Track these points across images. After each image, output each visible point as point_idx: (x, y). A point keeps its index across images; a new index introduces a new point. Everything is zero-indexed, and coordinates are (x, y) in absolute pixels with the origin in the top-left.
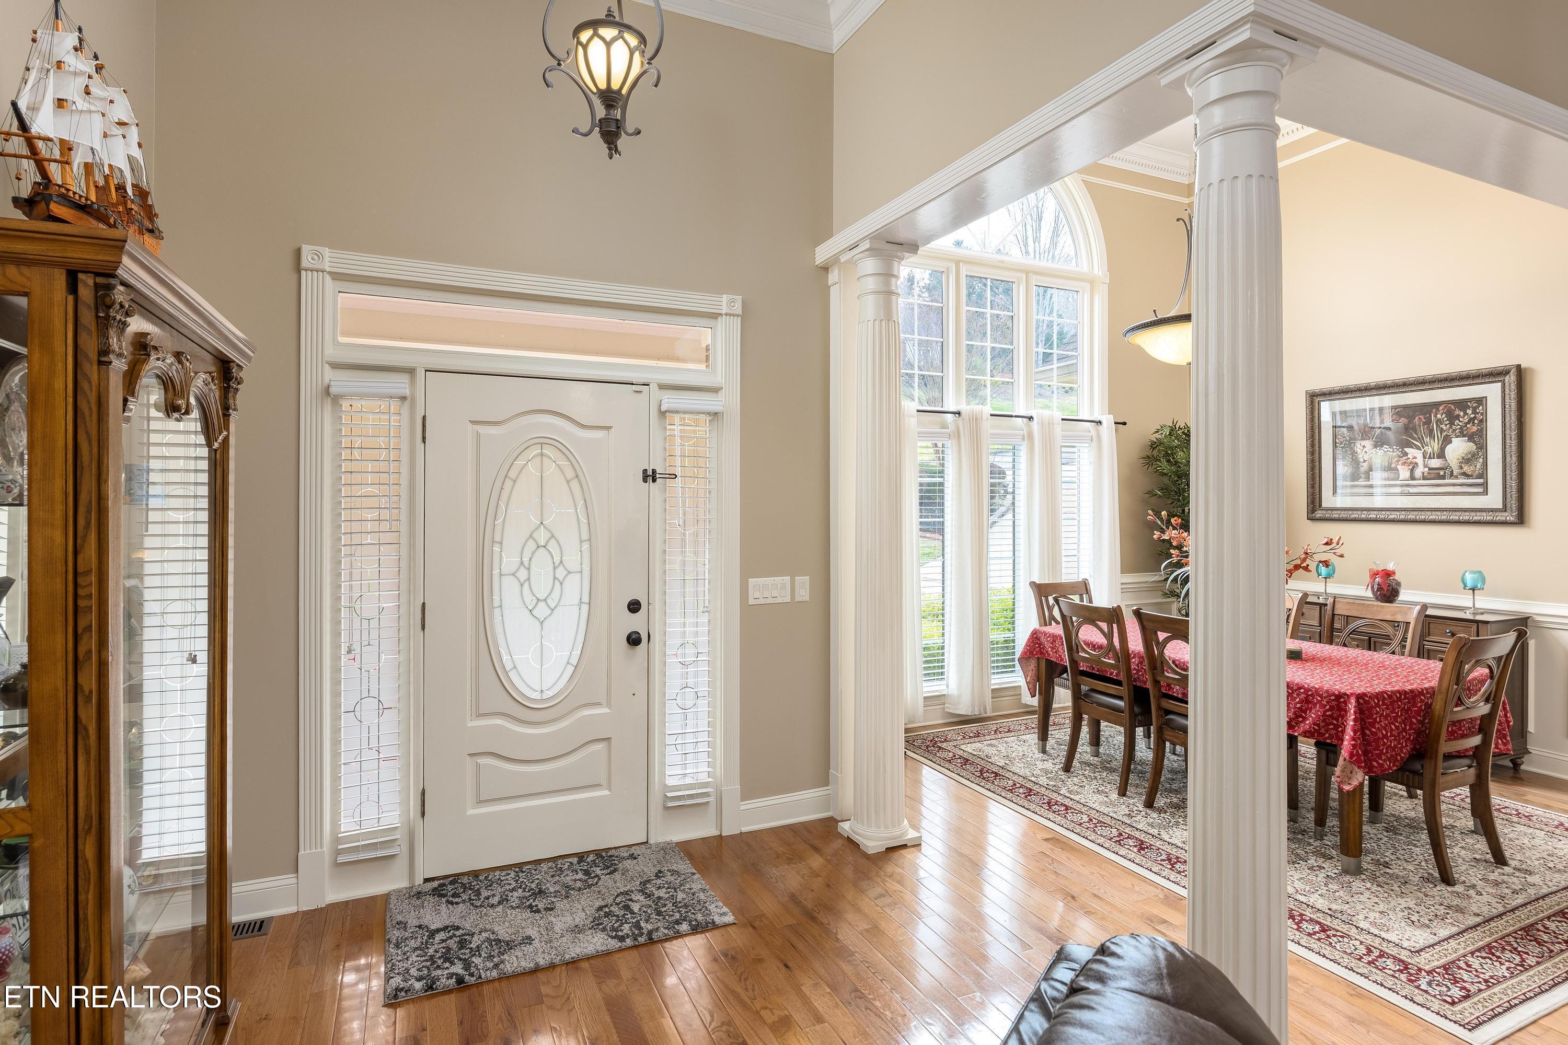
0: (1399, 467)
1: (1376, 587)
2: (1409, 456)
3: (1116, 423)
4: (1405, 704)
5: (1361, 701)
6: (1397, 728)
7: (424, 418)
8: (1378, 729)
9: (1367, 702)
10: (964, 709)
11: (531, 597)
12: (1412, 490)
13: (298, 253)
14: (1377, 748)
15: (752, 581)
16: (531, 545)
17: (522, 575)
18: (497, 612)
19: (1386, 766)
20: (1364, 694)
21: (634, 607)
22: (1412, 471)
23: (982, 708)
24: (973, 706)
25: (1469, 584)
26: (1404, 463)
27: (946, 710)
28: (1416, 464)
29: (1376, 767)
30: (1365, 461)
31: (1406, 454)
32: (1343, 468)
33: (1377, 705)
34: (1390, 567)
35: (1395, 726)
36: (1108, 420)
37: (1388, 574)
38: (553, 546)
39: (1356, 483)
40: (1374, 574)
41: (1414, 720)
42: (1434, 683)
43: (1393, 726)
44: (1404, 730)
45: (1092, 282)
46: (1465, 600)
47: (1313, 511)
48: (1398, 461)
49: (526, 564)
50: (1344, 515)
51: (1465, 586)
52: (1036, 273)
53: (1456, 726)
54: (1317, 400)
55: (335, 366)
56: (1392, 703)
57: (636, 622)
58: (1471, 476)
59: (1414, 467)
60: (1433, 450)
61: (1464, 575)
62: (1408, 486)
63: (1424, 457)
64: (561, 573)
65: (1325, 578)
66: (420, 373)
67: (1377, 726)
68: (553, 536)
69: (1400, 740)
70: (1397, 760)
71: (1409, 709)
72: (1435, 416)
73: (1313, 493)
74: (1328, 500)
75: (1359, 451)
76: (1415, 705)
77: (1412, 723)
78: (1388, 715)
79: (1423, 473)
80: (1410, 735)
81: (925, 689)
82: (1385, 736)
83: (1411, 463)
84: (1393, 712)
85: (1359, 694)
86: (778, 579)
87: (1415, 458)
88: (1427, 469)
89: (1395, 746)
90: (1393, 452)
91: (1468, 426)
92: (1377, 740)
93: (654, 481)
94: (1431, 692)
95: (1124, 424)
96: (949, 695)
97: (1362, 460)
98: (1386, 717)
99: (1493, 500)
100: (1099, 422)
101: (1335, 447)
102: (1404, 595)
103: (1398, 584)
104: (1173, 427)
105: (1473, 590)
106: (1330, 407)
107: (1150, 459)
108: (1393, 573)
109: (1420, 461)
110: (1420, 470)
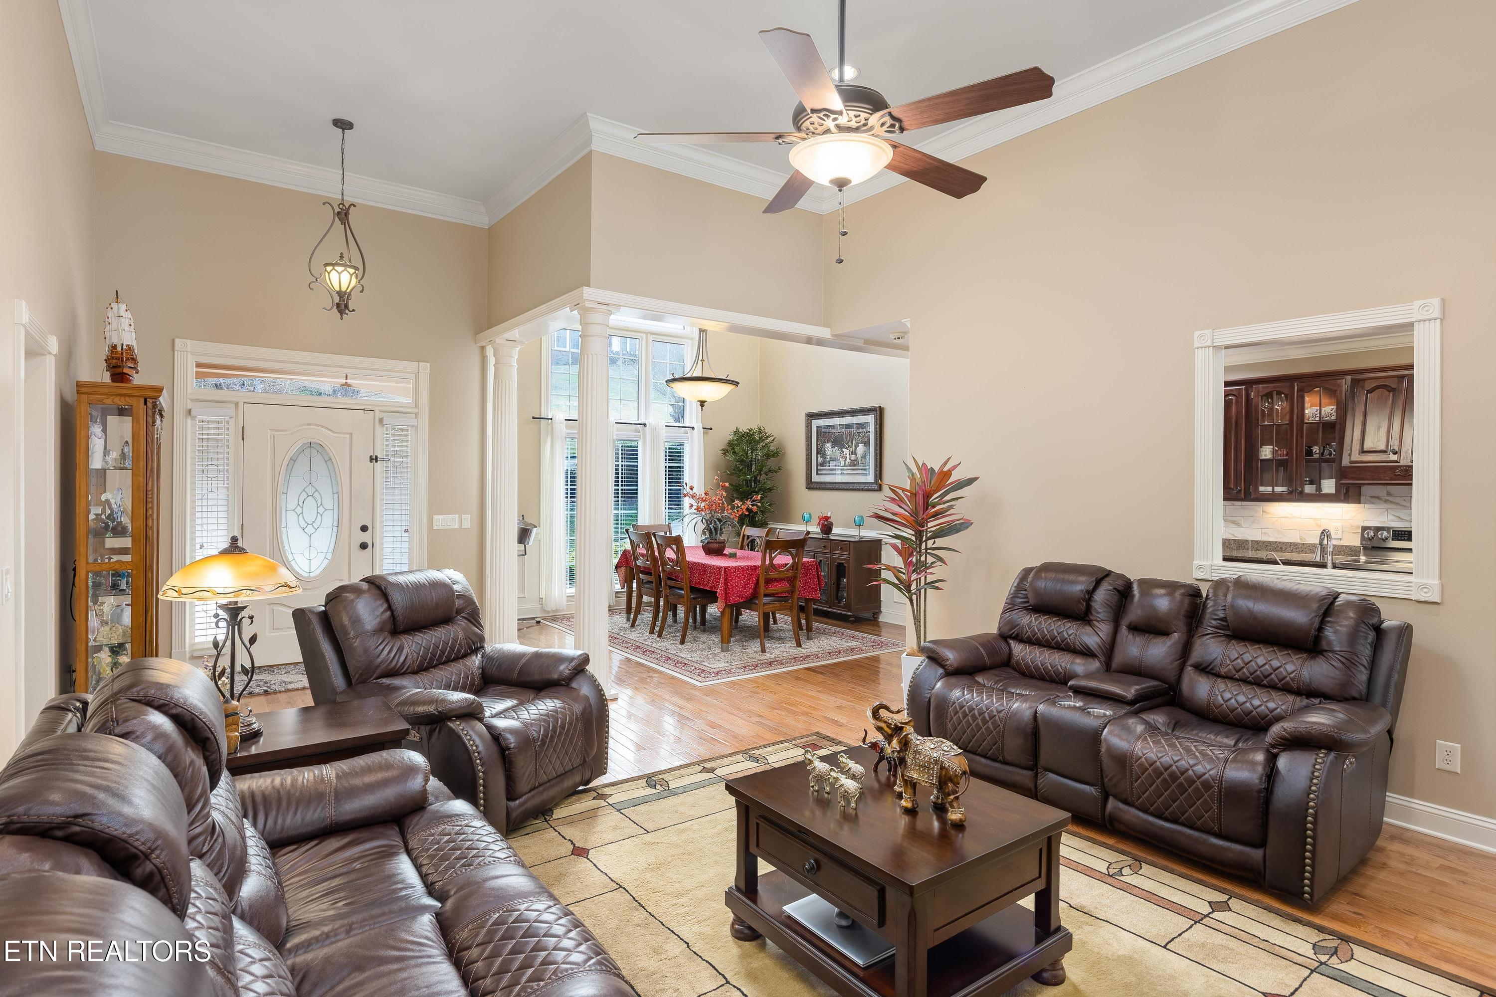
1: (822, 526)
3: (703, 429)
4: (750, 572)
5: (727, 570)
6: (744, 582)
7: (243, 427)
11: (304, 523)
12: (845, 472)
13: (173, 342)
15: (435, 517)
16: (304, 495)
17: (299, 510)
18: (284, 530)
20: (729, 567)
21: (364, 529)
22: (845, 461)
25: (856, 523)
29: (732, 599)
31: (843, 452)
33: (735, 571)
34: (829, 515)
36: (698, 426)
37: (827, 518)
38: (316, 495)
40: (820, 520)
41: (754, 579)
43: (742, 582)
44: (749, 583)
45: (692, 339)
46: (856, 532)
47: (808, 484)
49: (301, 505)
50: (818, 486)
51: (855, 525)
52: (652, 334)
54: (811, 419)
55: (192, 400)
56: (743, 571)
57: (365, 537)
61: (855, 518)
62: (843, 469)
64: (321, 510)
65: (807, 522)
66: (241, 405)
67: (733, 581)
68: (317, 490)
69: (746, 587)
70: (743, 597)
71: (752, 574)
72: (853, 432)
73: (808, 473)
74: (815, 478)
76: (755, 572)
78: (740, 577)
82: (737, 586)
84: (743, 575)
85: (726, 566)
86: (451, 516)
92: (732, 588)
93: (376, 461)
94: (758, 567)
95: (711, 429)
99: (870, 478)
100: (693, 428)
101: (817, 446)
102: (835, 531)
103: (831, 524)
104: (736, 432)
105: (859, 526)
106: (816, 423)
107: (725, 451)
108: (829, 518)
109: (848, 456)
110: (848, 461)
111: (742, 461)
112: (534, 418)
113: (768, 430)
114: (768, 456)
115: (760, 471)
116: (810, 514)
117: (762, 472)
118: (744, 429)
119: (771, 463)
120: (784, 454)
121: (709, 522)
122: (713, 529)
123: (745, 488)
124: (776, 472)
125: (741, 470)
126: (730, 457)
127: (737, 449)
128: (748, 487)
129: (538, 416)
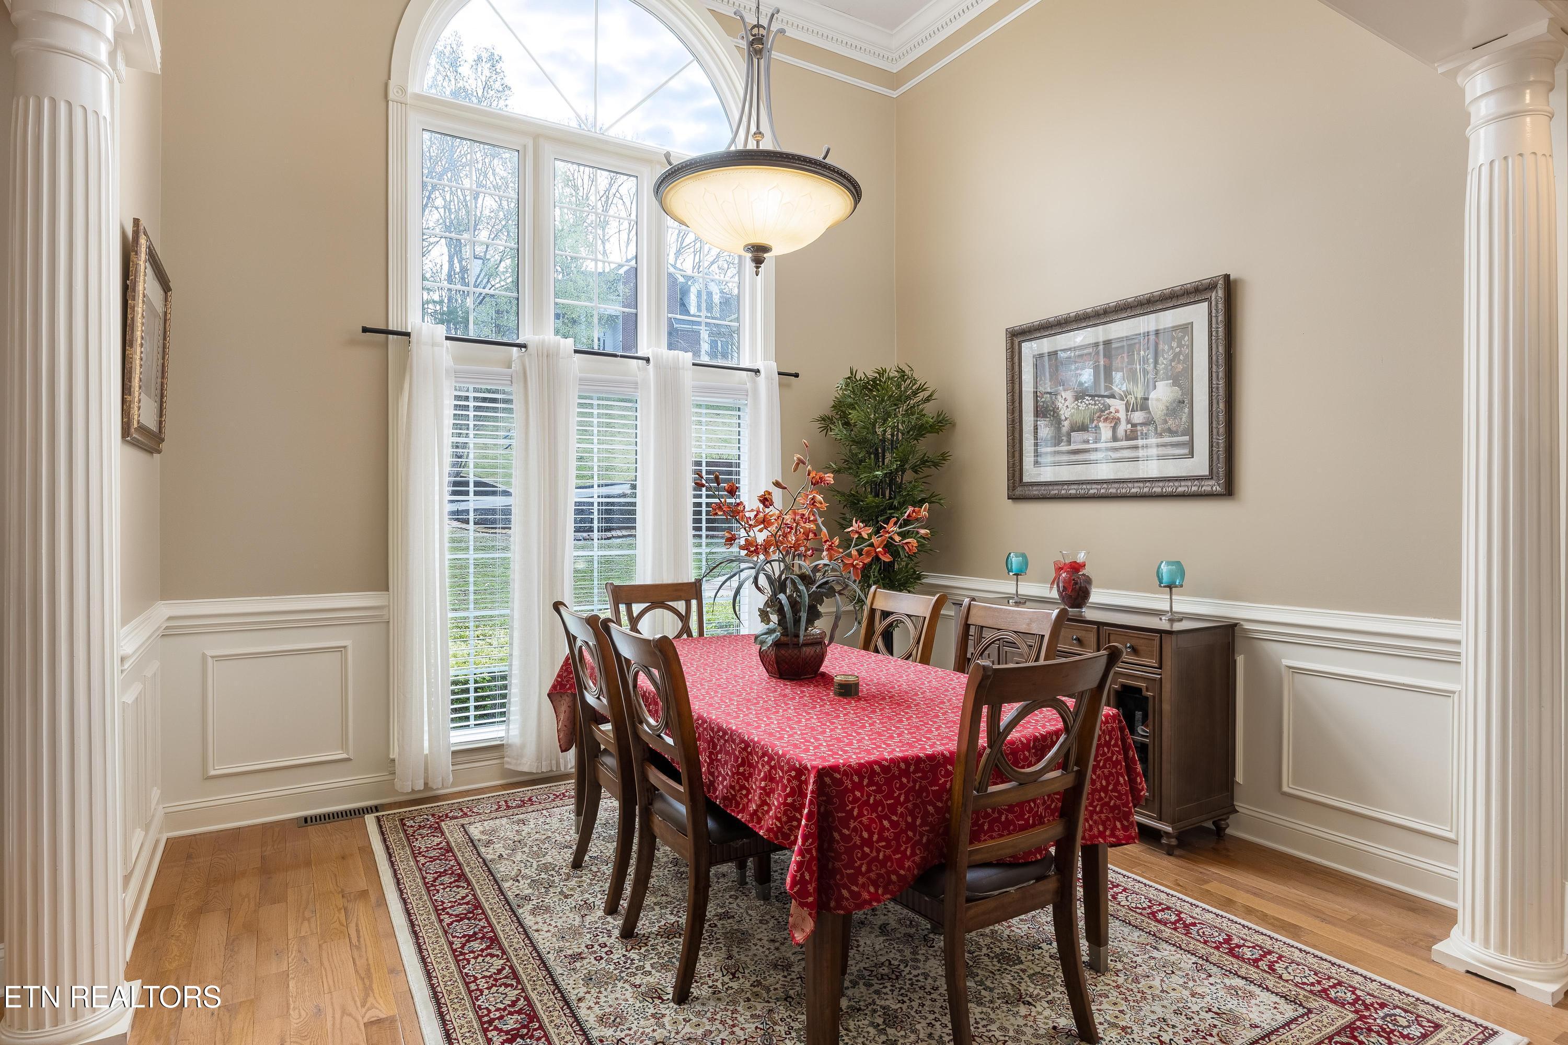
0: (1101, 425)
1: (1061, 585)
2: (1112, 410)
3: (780, 374)
4: (915, 781)
5: (827, 780)
6: (894, 824)
8: (855, 829)
9: (839, 782)
10: (528, 764)
12: (1117, 455)
14: (850, 865)
19: (866, 896)
20: (835, 768)
22: (1114, 429)
23: (554, 762)
24: (539, 759)
25: (1166, 579)
26: (1106, 420)
27: (506, 766)
28: (1119, 419)
29: (847, 899)
30: (1066, 419)
31: (1108, 407)
32: (1045, 431)
33: (858, 786)
34: (1081, 557)
35: (891, 821)
36: (769, 367)
37: (1076, 567)
39: (1057, 449)
40: (1059, 569)
41: (930, 808)
42: (953, 746)
43: (886, 823)
44: (911, 826)
46: (1160, 602)
47: (1014, 488)
48: (1099, 417)
50: (1043, 491)
51: (1161, 582)
53: (1013, 812)
54: (1016, 341)
56: (888, 782)
58: (1176, 432)
59: (1116, 424)
60: (1136, 398)
61: (1159, 567)
62: (1110, 449)
63: (1127, 411)
65: (1017, 575)
67: (852, 825)
69: (899, 846)
70: (890, 882)
71: (923, 789)
72: (1139, 354)
73: (1014, 464)
74: (1031, 473)
75: (1060, 405)
76: (934, 782)
77: (927, 813)
78: (878, 803)
79: (1126, 431)
80: (921, 835)
81: (453, 740)
82: (868, 842)
83: (1114, 418)
84: (889, 796)
85: (824, 768)
87: (1117, 411)
88: (1129, 426)
89: (887, 858)
90: (1095, 405)
91: (1173, 364)
92: (850, 851)
94: (949, 759)
95: (796, 375)
96: (509, 745)
97: (1063, 418)
98: (874, 808)
99: (1199, 464)
100: (757, 371)
101: (1036, 401)
102: (1097, 596)
103: (1088, 581)
104: (851, 379)
105: (1170, 587)
106: (1030, 349)
107: (826, 422)
108: (1083, 565)
109: (1122, 415)
110: (1123, 428)
111: (860, 442)
112: (365, 330)
113: (920, 376)
114: (920, 430)
115: (904, 461)
116: (1024, 556)
117: (907, 466)
118: (867, 370)
119: (924, 446)
120: (953, 425)
121: (778, 585)
122: (787, 608)
123: (870, 498)
124: (936, 465)
125: (861, 461)
126: (838, 431)
127: (853, 415)
128: (877, 495)
129: (383, 327)
